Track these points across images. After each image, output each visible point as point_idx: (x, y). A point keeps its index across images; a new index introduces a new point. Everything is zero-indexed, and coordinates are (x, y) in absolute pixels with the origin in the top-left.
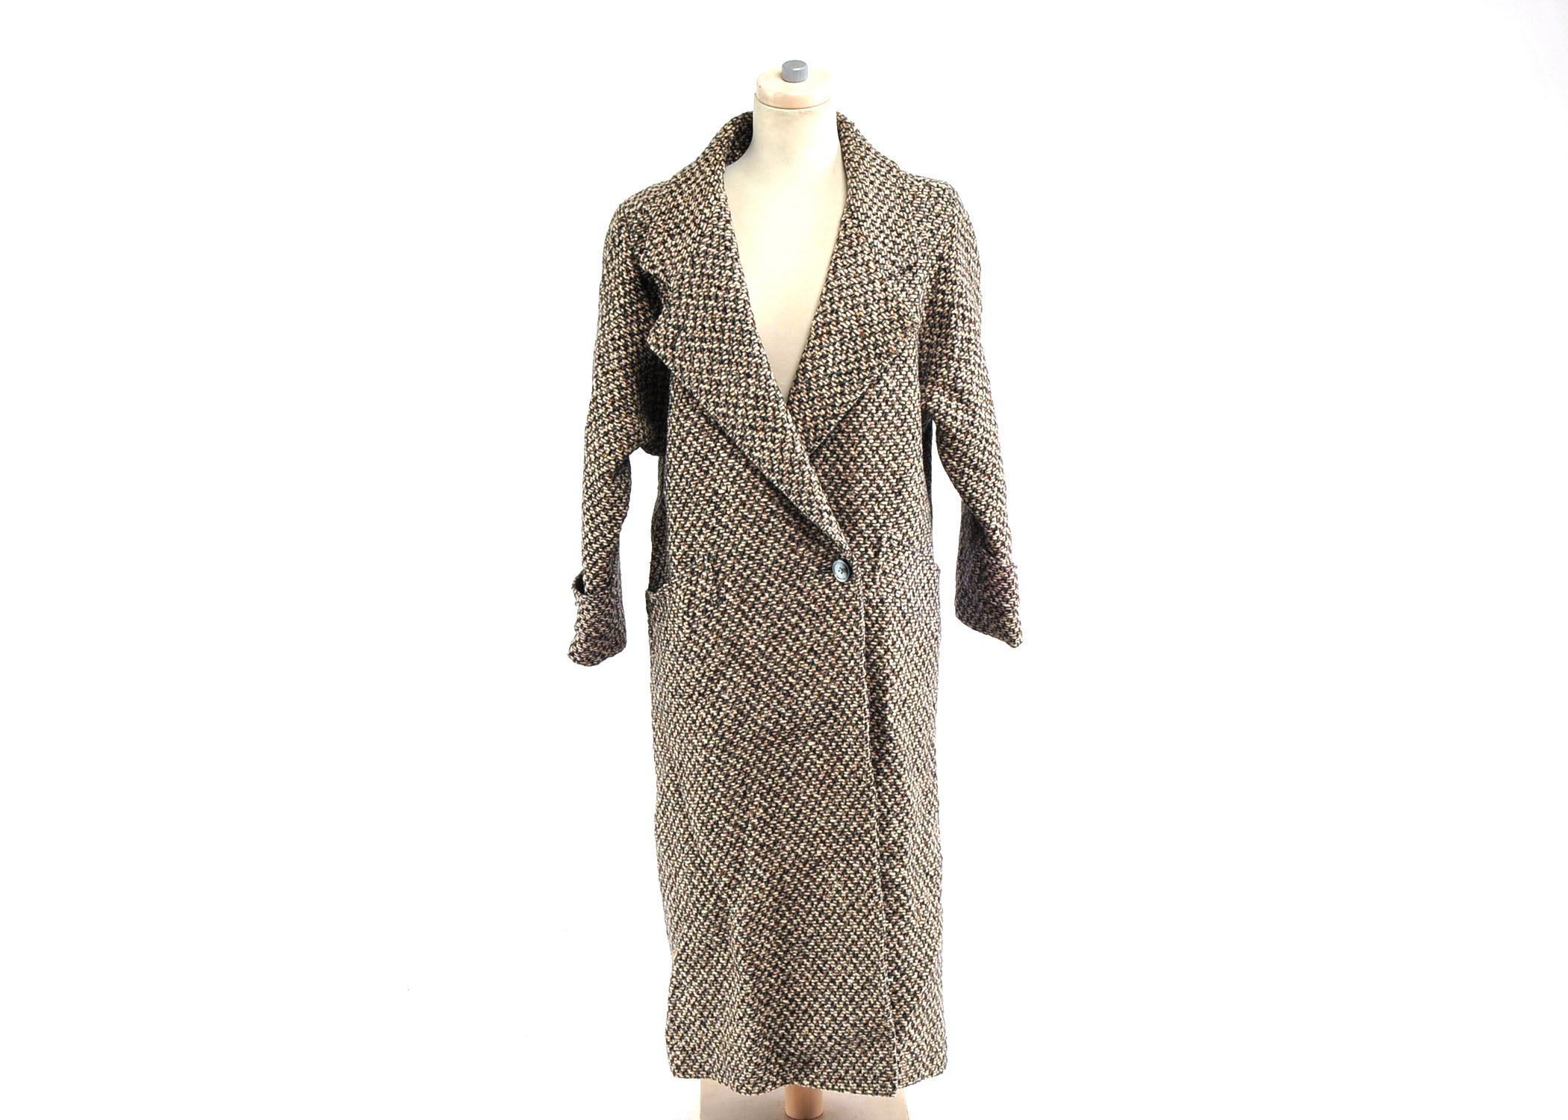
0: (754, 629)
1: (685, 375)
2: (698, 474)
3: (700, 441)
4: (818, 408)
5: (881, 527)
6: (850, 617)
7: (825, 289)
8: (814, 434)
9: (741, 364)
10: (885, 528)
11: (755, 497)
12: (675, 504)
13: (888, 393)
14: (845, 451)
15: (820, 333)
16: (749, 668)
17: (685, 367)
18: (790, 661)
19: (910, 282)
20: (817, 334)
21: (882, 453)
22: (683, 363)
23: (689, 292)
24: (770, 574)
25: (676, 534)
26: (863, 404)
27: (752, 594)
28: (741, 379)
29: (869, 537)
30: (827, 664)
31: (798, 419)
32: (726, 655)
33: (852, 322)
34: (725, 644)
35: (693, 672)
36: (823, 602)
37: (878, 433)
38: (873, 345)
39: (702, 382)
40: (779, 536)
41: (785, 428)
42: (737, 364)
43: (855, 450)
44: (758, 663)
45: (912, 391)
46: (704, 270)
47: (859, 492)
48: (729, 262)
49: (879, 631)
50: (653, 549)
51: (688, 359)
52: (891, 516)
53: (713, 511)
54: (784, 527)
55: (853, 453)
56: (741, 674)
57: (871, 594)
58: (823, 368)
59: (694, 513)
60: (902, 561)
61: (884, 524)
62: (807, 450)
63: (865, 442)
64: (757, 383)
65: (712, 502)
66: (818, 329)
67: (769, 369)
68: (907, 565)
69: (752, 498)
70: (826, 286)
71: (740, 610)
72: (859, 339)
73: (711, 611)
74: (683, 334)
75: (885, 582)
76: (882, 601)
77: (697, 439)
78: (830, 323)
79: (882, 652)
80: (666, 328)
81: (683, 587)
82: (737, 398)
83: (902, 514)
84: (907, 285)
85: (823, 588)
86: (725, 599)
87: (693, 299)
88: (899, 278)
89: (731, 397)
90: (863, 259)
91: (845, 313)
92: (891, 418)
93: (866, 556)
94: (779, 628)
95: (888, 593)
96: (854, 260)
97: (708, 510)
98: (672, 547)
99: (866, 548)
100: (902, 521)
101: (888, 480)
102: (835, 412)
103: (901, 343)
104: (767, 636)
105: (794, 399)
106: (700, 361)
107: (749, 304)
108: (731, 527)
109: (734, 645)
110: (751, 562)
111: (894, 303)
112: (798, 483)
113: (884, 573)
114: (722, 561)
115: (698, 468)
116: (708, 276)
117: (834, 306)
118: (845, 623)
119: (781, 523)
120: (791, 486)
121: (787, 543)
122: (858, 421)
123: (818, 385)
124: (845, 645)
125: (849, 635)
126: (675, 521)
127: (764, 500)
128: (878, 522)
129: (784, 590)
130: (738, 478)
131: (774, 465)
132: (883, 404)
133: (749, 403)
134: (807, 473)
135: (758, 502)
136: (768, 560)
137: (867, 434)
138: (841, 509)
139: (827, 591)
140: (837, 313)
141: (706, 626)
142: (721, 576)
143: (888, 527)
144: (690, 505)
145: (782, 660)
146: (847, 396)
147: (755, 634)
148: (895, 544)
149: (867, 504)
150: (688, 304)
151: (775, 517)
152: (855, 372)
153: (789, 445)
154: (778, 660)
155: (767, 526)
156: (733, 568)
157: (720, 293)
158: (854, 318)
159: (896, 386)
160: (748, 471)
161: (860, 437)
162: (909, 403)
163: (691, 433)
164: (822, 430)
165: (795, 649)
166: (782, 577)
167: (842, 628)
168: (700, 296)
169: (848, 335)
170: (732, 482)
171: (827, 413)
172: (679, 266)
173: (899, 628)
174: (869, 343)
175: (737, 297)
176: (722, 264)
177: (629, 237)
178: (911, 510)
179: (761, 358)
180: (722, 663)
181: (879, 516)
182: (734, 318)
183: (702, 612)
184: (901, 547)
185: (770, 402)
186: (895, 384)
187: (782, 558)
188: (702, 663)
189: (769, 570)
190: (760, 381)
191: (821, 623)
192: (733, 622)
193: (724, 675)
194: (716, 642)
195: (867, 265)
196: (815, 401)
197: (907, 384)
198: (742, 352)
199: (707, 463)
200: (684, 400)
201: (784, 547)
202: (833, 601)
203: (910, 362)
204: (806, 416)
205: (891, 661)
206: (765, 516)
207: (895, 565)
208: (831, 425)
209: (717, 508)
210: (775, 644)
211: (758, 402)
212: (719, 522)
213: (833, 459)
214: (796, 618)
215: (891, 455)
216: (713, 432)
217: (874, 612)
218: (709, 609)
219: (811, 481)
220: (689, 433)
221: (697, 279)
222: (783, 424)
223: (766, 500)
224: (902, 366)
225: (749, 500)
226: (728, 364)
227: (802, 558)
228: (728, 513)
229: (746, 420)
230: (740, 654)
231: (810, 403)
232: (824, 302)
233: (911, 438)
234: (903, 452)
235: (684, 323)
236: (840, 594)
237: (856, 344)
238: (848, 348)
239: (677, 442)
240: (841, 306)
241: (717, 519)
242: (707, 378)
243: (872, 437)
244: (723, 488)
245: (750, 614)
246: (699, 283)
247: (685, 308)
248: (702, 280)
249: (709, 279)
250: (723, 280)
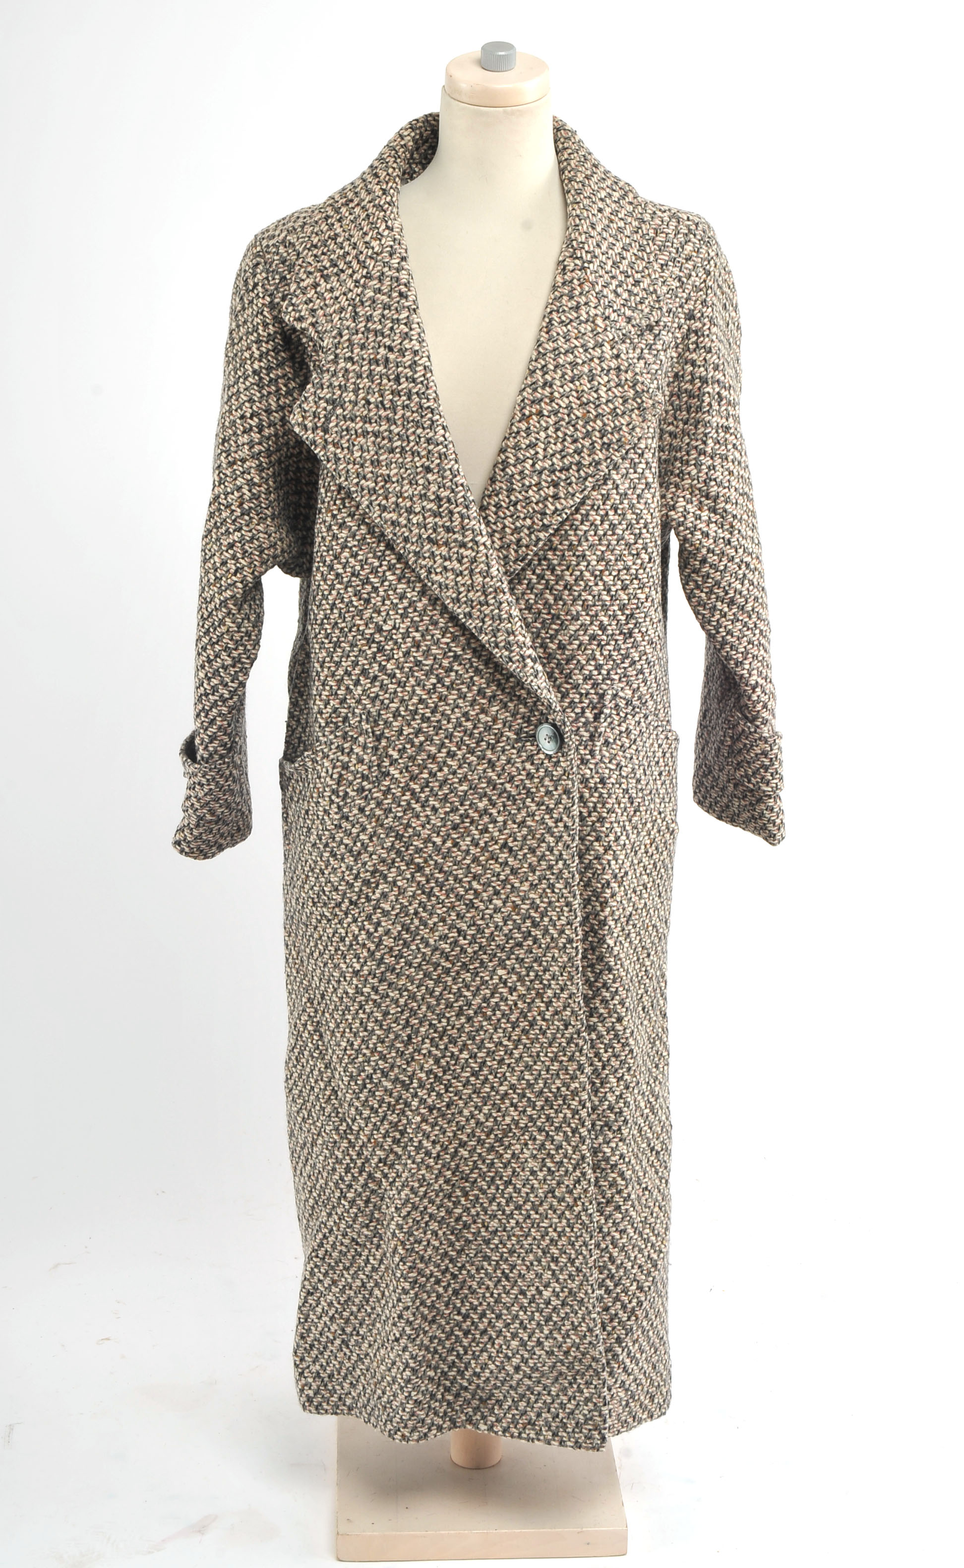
0: (427, 816)
1: (341, 467)
2: (355, 603)
3: (360, 558)
4: (522, 516)
5: (603, 680)
6: (558, 802)
7: (535, 353)
8: (516, 551)
9: (419, 453)
10: (609, 682)
11: (433, 636)
12: (323, 643)
13: (618, 497)
14: (557, 575)
15: (527, 413)
16: (419, 869)
17: (341, 456)
18: (475, 860)
19: (650, 347)
20: (524, 415)
21: (608, 579)
22: (339, 451)
23: (349, 354)
24: (451, 742)
25: (323, 685)
26: (584, 512)
27: (426, 768)
28: (417, 474)
29: (587, 694)
30: (526, 865)
31: (494, 531)
32: (389, 850)
33: (571, 398)
34: (387, 836)
35: (343, 872)
36: (522, 780)
37: (603, 552)
38: (600, 431)
39: (364, 477)
40: (465, 690)
41: (476, 543)
42: (413, 454)
43: (571, 575)
44: (432, 862)
45: (649, 496)
46: (370, 324)
47: (575, 631)
48: (404, 314)
49: (598, 821)
50: (291, 703)
51: (346, 445)
52: (618, 665)
53: (374, 654)
54: (471, 678)
55: (568, 578)
56: (409, 876)
57: (588, 772)
58: (530, 462)
59: (348, 656)
60: (631, 727)
61: (608, 677)
62: (505, 573)
63: (585, 564)
64: (440, 480)
65: (373, 642)
66: (524, 408)
67: (456, 462)
68: (637, 733)
69: (429, 637)
70: (537, 350)
71: (409, 790)
72: (581, 423)
73: (370, 790)
74: (339, 411)
75: (607, 754)
76: (602, 781)
77: (355, 556)
78: (541, 400)
79: (601, 850)
80: (315, 402)
81: (332, 757)
82: (411, 500)
83: (633, 663)
84: (646, 351)
85: (523, 762)
86: (388, 774)
87: (353, 364)
88: (636, 341)
89: (404, 499)
90: (587, 313)
91: (562, 387)
92: (621, 532)
93: (583, 720)
94: (461, 816)
95: (611, 770)
96: (575, 315)
97: (369, 652)
98: (318, 702)
99: (582, 708)
100: (632, 672)
101: (615, 616)
102: (545, 521)
103: (638, 430)
104: (444, 826)
105: (489, 504)
106: (361, 448)
107: (431, 371)
108: (398, 676)
109: (399, 837)
110: (425, 725)
111: (629, 375)
112: (492, 618)
113: (607, 743)
114: (386, 722)
115: (355, 595)
116: (376, 333)
117: (547, 376)
118: (552, 810)
119: (467, 672)
120: (484, 622)
121: (475, 700)
122: (576, 535)
123: (523, 485)
124: (551, 839)
125: (557, 827)
126: (322, 667)
127: (445, 640)
128: (600, 674)
129: (469, 764)
130: (410, 610)
131: (460, 593)
132: (611, 513)
133: (428, 507)
134: (505, 604)
135: (437, 643)
136: (449, 722)
137: (588, 553)
138: (550, 654)
139: (528, 766)
140: (551, 386)
141: (362, 810)
142: (384, 743)
143: (612, 680)
144: (343, 645)
145: (464, 859)
146: (563, 501)
147: (428, 823)
148: (622, 703)
149: (585, 649)
150: (346, 370)
151: (460, 664)
152: (574, 467)
153: (482, 565)
154: (459, 858)
155: (448, 676)
156: (400, 732)
157: (392, 356)
158: (574, 393)
159: (629, 488)
160: (425, 601)
161: (578, 556)
162: (645, 511)
163: (346, 547)
164: (527, 547)
165: (482, 844)
166: (468, 746)
167: (547, 817)
168: (364, 359)
169: (566, 417)
170: (401, 615)
171: (533, 523)
172: (336, 318)
173: (625, 818)
174: (594, 429)
175: (415, 362)
176: (395, 317)
177: (267, 278)
178: (644, 658)
179: (446, 446)
180: (383, 861)
181: (601, 666)
182: (410, 391)
183: (357, 791)
184: (630, 708)
185: (457, 506)
186: (627, 486)
187: (468, 720)
188: (355, 860)
189: (450, 736)
190: (443, 478)
191: (519, 809)
192: (399, 806)
193: (385, 877)
194: (375, 832)
195: (593, 322)
196: (519, 507)
197: (643, 487)
198: (420, 438)
199: (369, 588)
200: (338, 502)
201: (471, 705)
202: (536, 780)
203: (648, 455)
204: (505, 527)
205: (613, 862)
206: (445, 663)
207: (621, 732)
208: (539, 540)
209: (381, 650)
210: (455, 836)
211: (440, 506)
212: (383, 669)
213: (541, 587)
214: (485, 801)
215: (619, 583)
216: (378, 546)
217: (591, 796)
218: (367, 787)
219: (511, 615)
220: (344, 547)
221: (360, 336)
222: (475, 537)
223: (448, 640)
224: (637, 461)
225: (425, 640)
226: (401, 453)
227: (495, 720)
228: (396, 657)
229: (423, 530)
230: (407, 850)
231: (512, 508)
232: (534, 371)
233: (647, 560)
234: (636, 578)
235: (340, 396)
236: (546, 771)
237: (576, 430)
238: (566, 434)
239: (328, 559)
240: (558, 377)
241: (380, 665)
242: (372, 472)
243: (595, 557)
244: (389, 622)
245: (423, 795)
246: (362, 341)
247: (343, 376)
248: (368, 338)
249: (377, 337)
250: (395, 338)
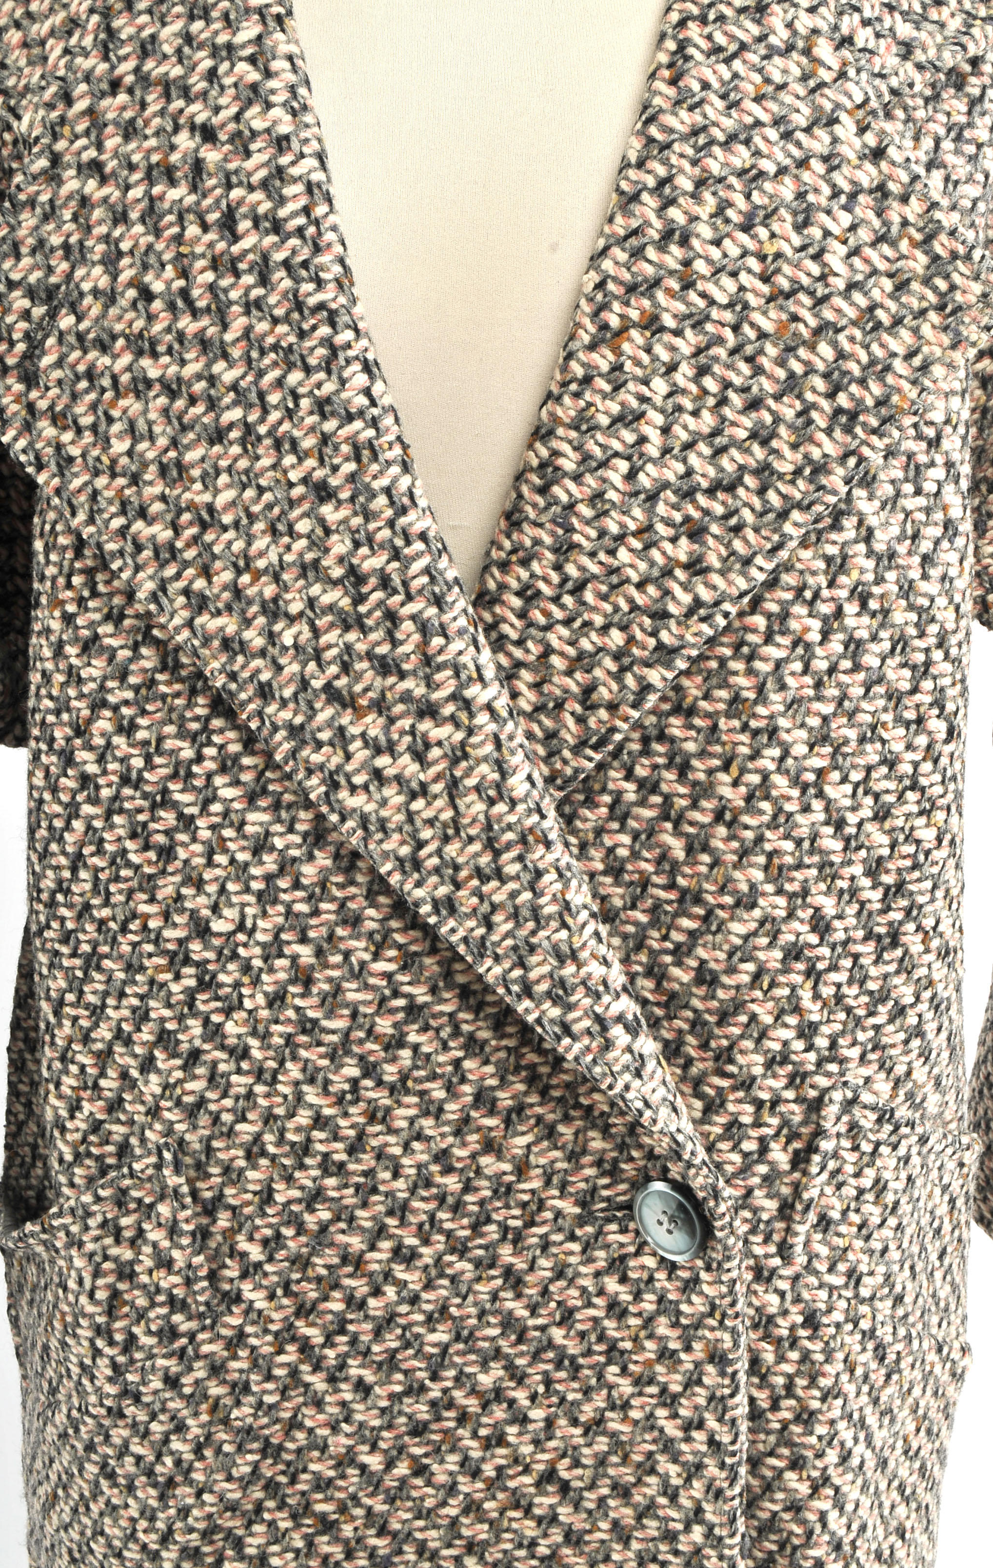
0: (343, 1404)
1: (77, 483)
2: (134, 858)
3: (141, 735)
4: (599, 620)
5: (819, 1064)
6: (693, 1381)
7: (637, 144)
8: (581, 720)
9: (294, 444)
10: (833, 1068)
11: (347, 955)
12: (56, 953)
13: (870, 564)
14: (695, 784)
15: (614, 322)
16: (327, 1526)
17: (75, 451)
18: (472, 1507)
19: (957, 133)
20: (604, 327)
21: (839, 793)
22: (67, 437)
23: (92, 153)
24: (403, 1223)
25: (63, 1059)
26: (774, 608)
27: (336, 1286)
28: (292, 504)
29: (775, 1103)
30: (604, 1525)
31: (519, 664)
32: (245, 1483)
33: (744, 277)
34: (240, 1449)
35: (133, 1520)
36: (595, 1320)
37: (825, 719)
38: (826, 376)
39: (142, 513)
40: (439, 1094)
41: (467, 704)
42: (278, 445)
43: (735, 784)
44: (359, 1512)
45: (953, 557)
46: (149, 65)
47: (746, 938)
48: (249, 30)
49: (797, 1419)
51: (87, 421)
52: (858, 1021)
53: (191, 996)
54: (457, 1063)
55: (727, 792)
56: (299, 1544)
57: (774, 1299)
58: (623, 466)
59: (122, 995)
60: (887, 1175)
61: (833, 1054)
62: (550, 780)
63: (776, 752)
64: (357, 521)
65: (187, 961)
66: (604, 307)
67: (406, 468)
68: (900, 1185)
69: (337, 959)
70: (642, 133)
71: (293, 1339)
72: (771, 350)
73: (192, 1336)
74: (66, 321)
75: (824, 1251)
76: (811, 1321)
77: (128, 729)
78: (657, 283)
79: (804, 1489)
81: (90, 1247)
82: (277, 578)
83: (900, 1011)
84: (947, 145)
85: (597, 1274)
86: (238, 1299)
87: (103, 180)
88: (920, 114)
89: (257, 575)
90: (790, 25)
91: (717, 243)
92: (875, 662)
93: (763, 1169)
94: (433, 1404)
95: (832, 1289)
96: (755, 30)
97: (175, 988)
98: (52, 1100)
99: (762, 1140)
100: (893, 1036)
101: (853, 892)
102: (665, 637)
103: (938, 371)
104: (390, 1427)
105: (502, 587)
106: (132, 429)
107: (329, 200)
108: (256, 1054)
109: (270, 1450)
110: (331, 1182)
111: (914, 209)
112: (515, 915)
113: (824, 1223)
114: (227, 1170)
115: (133, 836)
116: (167, 87)
117: (673, 213)
118: (675, 1397)
119: (445, 1047)
120: (490, 926)
121: (467, 1120)
122: (750, 672)
123: (602, 533)
124: (673, 1469)
125: (688, 1439)
126: (56, 1013)
127: (381, 966)
128: (809, 1048)
129: (453, 1279)
130: (283, 884)
131: (420, 845)
132: (851, 608)
133: (326, 599)
134: (552, 876)
135: (360, 973)
136: (396, 1175)
137: (783, 722)
138: (673, 996)
139: (612, 1284)
140: (684, 242)
141: (172, 1382)
142: (223, 1221)
143: (842, 1061)
144: (107, 964)
145: (444, 1504)
146: (716, 579)
147: (347, 1420)
148: (868, 1120)
149: (773, 985)
150: (84, 201)
151: (425, 1029)
152: (749, 480)
153: (484, 768)
154: (429, 1503)
155: (394, 1060)
156: (267, 1196)
157: (211, 156)
158: (753, 263)
159: (900, 539)
160: (323, 859)
161: (756, 733)
162: (942, 601)
163: (104, 704)
164: (612, 707)
165: (489, 1470)
166: (449, 1234)
167: (661, 1413)
168: (132, 167)
169: (728, 333)
170: (260, 895)
171: (631, 640)
172: (54, 47)
173: (864, 1399)
174: (810, 370)
175: (280, 171)
176: (222, 39)
178: (927, 995)
179: (374, 423)
180: (233, 1508)
181: (814, 1028)
182: (265, 257)
183: (159, 1333)
184: (888, 1128)
185: (409, 598)
186: (895, 531)
187: (448, 1170)
188: (162, 1497)
189: (401, 1210)
190: (368, 515)
191: (587, 1392)
192: (269, 1377)
193: (239, 1544)
194: (208, 1436)
195: (807, 52)
196: (589, 596)
197: (938, 531)
198: (296, 397)
199: (169, 817)
200: (76, 580)
201: (457, 1133)
202: (633, 1321)
203: (952, 443)
204: (548, 651)
205: (832, 1516)
206: (385, 1025)
207: (861, 1192)
208: (646, 688)
209: (206, 983)
210: (418, 1451)
211: (360, 599)
212: (214, 1033)
213: (648, 813)
214: (497, 1371)
215: (869, 801)
216: (189, 705)
217: (781, 1358)
218: (184, 1327)
219: (567, 906)
220: (98, 704)
221: (122, 98)
222: (461, 686)
223: (391, 967)
224: (922, 459)
225: (326, 966)
226: (243, 442)
227: (522, 1169)
228: (248, 1004)
229: (312, 666)
230: (293, 1481)
231: (568, 600)
232: (635, 198)
233: (943, 735)
234: (913, 788)
235: (69, 277)
236: (661, 1300)
237: (758, 371)
238: (727, 385)
239: (58, 734)
240: (704, 212)
241: (206, 1022)
242: (163, 498)
243: (803, 734)
244: (227, 912)
245: (330, 1353)
246: (128, 115)
247: (75, 218)
248: (143, 105)
249: (169, 100)
250: (223, 101)
